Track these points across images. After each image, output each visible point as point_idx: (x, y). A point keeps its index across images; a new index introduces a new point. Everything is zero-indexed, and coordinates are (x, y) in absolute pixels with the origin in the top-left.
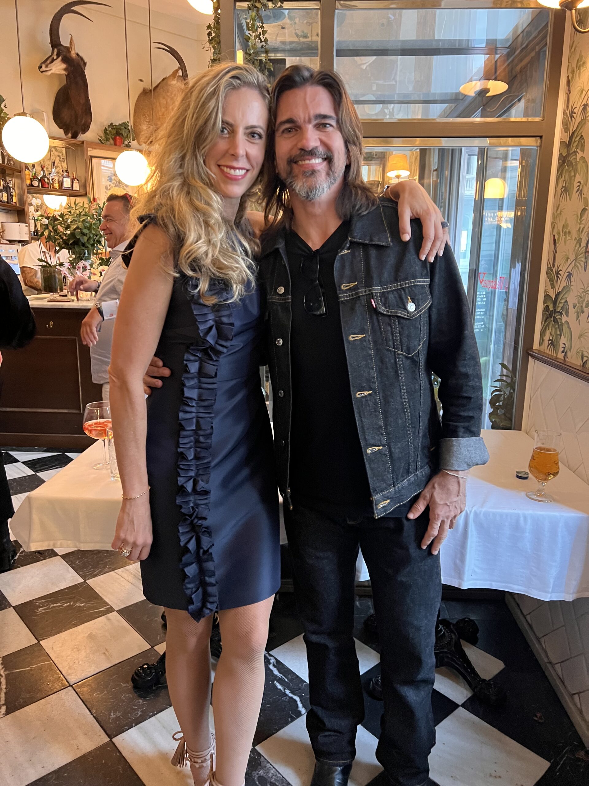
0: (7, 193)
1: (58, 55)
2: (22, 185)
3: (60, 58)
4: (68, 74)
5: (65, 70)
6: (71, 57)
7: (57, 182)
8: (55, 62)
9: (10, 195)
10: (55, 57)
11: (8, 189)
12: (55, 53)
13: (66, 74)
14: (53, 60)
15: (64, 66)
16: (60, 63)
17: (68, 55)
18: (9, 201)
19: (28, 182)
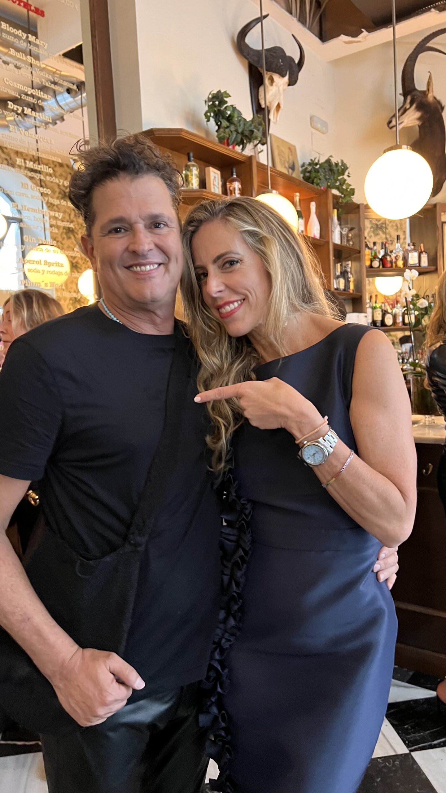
0: (344, 279)
1: (411, 104)
2: (361, 267)
3: (414, 106)
4: (422, 124)
5: (419, 119)
6: (427, 101)
7: (401, 258)
8: (407, 112)
9: (347, 282)
10: (408, 106)
11: (346, 274)
12: (408, 101)
13: (420, 124)
14: (405, 111)
15: (418, 114)
16: (414, 111)
17: (424, 100)
18: (346, 289)
19: (368, 263)
